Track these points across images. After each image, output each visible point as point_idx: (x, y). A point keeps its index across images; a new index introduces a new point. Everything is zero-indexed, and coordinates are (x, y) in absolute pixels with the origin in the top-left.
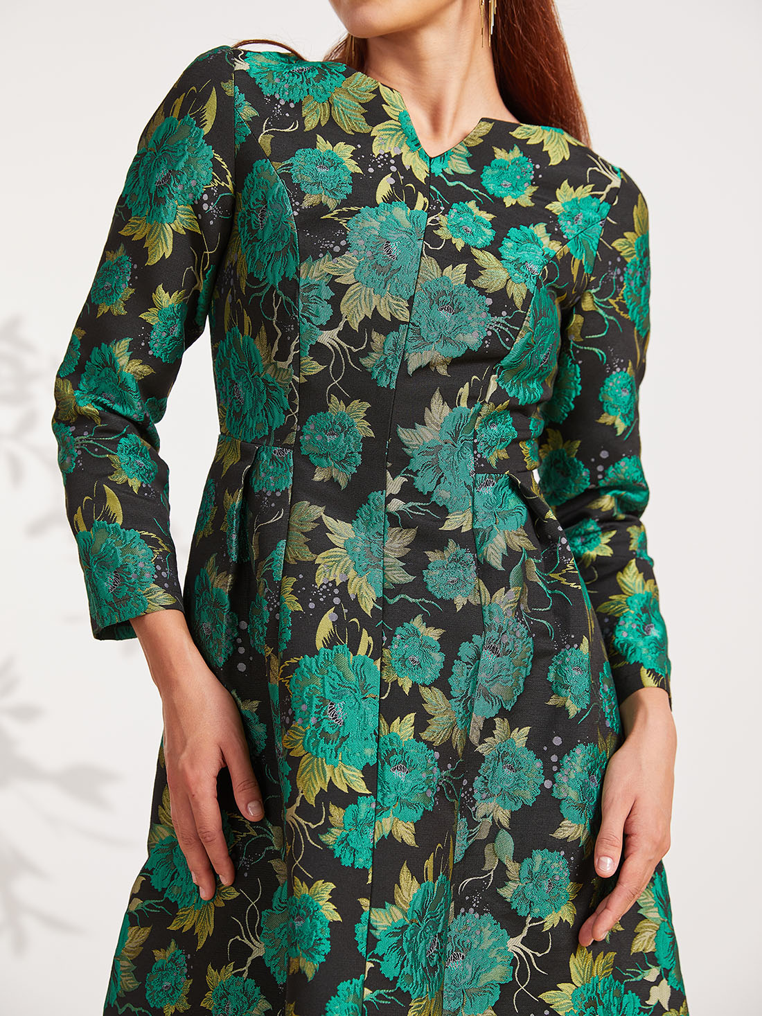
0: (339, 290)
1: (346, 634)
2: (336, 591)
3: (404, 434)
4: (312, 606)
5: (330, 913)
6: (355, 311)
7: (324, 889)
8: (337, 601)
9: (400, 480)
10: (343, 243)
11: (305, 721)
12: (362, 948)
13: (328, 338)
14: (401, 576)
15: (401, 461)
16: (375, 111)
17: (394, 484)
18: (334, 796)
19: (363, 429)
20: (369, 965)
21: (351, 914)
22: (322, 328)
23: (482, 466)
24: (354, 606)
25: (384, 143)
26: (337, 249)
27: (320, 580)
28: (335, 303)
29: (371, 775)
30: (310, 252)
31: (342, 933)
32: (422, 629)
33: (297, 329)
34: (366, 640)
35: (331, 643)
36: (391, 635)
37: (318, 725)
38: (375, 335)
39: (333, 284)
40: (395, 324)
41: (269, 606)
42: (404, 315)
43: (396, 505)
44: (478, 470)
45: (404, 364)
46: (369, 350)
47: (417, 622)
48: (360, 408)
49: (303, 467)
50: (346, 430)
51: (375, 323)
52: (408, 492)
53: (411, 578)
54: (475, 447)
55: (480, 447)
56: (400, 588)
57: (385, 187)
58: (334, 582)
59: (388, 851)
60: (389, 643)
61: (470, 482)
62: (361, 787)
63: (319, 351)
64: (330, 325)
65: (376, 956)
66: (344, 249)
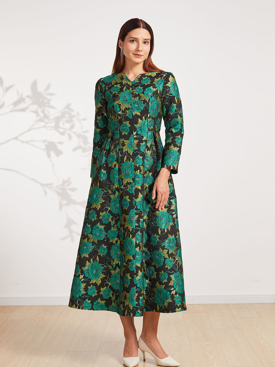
0: (120, 105)
1: (128, 159)
2: (126, 152)
3: (135, 125)
4: (123, 155)
5: (129, 200)
6: (123, 108)
7: (128, 197)
8: (127, 154)
9: (136, 132)
10: (119, 98)
11: (123, 173)
12: (134, 205)
13: (120, 113)
14: (136, 148)
15: (135, 129)
16: (122, 78)
17: (135, 133)
18: (128, 183)
19: (129, 125)
20: (135, 207)
21: (132, 200)
22: (119, 111)
23: (149, 129)
24: (129, 154)
25: (124, 82)
26: (118, 99)
27: (124, 151)
28: (120, 107)
29: (133, 180)
30: (114, 101)
31: (131, 203)
32: (140, 157)
33: (116, 112)
34: (131, 159)
35: (126, 161)
36: (135, 158)
37: (125, 173)
38: (127, 111)
39: (118, 105)
40: (129, 108)
41: (116, 156)
42: (130, 107)
43: (135, 136)
44: (148, 130)
45: (132, 114)
46: (126, 113)
47: (139, 156)
48: (128, 122)
49: (121, 133)
50: (126, 126)
51: (126, 109)
52: (137, 134)
53: (138, 148)
54: (148, 127)
55: (149, 127)
56: (136, 150)
57: (125, 88)
58: (126, 151)
59: (137, 191)
60: (135, 159)
61: (147, 132)
62: (132, 181)
63: (119, 115)
64: (120, 111)
65: (136, 206)
66: (119, 99)
